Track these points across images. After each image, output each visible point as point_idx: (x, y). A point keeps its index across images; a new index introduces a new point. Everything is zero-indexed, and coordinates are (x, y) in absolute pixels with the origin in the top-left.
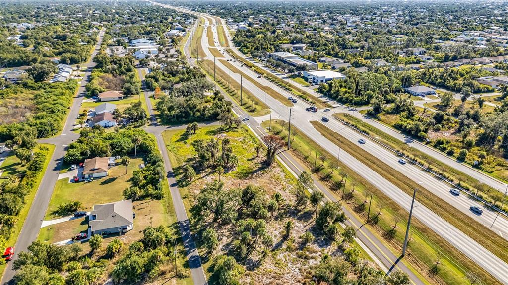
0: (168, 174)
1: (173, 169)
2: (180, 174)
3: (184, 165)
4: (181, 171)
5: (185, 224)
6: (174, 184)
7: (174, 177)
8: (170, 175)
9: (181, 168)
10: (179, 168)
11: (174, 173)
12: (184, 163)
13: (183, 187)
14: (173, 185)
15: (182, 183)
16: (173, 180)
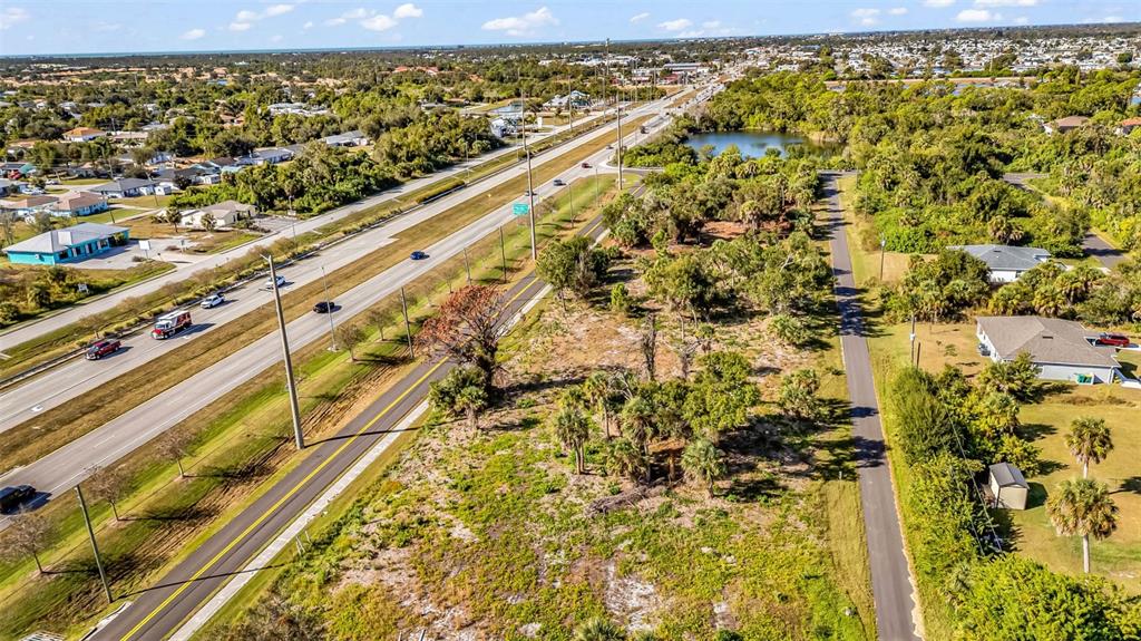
0: (877, 456)
1: (852, 475)
2: (830, 446)
3: (797, 474)
4: (823, 456)
5: (850, 330)
6: (863, 416)
7: (856, 442)
8: (873, 452)
9: (817, 469)
10: (829, 473)
11: (855, 457)
12: (798, 485)
13: (831, 402)
14: (867, 412)
15: (832, 412)
16: (859, 428)
